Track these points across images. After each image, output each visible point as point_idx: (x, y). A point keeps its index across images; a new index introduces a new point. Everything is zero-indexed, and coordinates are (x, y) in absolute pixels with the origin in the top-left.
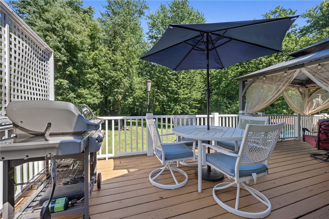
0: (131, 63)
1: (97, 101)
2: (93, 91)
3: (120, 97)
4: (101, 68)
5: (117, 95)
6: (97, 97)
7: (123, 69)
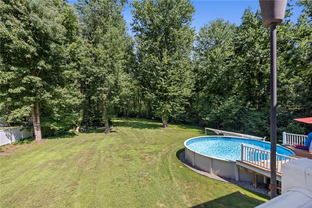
0: (115, 58)
1: (79, 101)
2: (72, 90)
3: (105, 96)
4: (80, 63)
5: (100, 95)
6: (78, 96)
7: (107, 64)
